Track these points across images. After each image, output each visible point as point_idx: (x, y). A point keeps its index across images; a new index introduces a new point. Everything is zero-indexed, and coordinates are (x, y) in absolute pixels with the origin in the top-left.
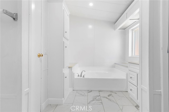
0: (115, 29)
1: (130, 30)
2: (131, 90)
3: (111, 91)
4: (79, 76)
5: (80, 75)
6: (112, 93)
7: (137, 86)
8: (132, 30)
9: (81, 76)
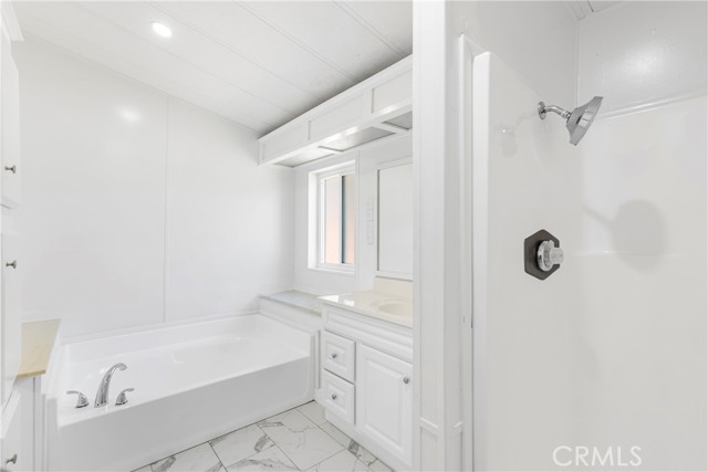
0: (259, 158)
1: (310, 174)
2: (334, 398)
3: (262, 422)
4: (83, 404)
5: (92, 397)
6: (265, 429)
7: (351, 379)
8: (318, 174)
9: (103, 400)
